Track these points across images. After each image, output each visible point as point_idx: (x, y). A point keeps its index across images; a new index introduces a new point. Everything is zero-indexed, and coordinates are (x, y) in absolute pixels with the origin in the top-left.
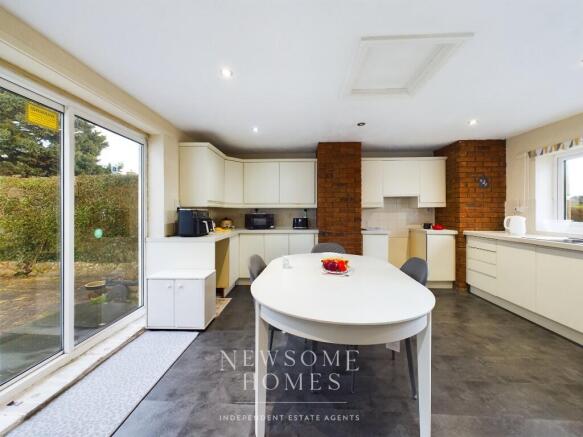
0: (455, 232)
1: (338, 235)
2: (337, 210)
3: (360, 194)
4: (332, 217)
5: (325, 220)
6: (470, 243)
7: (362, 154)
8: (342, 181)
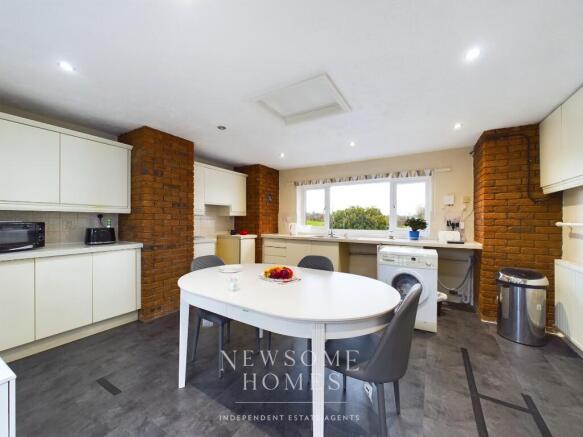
0: (255, 236)
1: (169, 247)
2: (169, 217)
3: (193, 201)
4: (163, 225)
5: (153, 230)
6: (266, 243)
7: (195, 158)
8: (175, 183)
